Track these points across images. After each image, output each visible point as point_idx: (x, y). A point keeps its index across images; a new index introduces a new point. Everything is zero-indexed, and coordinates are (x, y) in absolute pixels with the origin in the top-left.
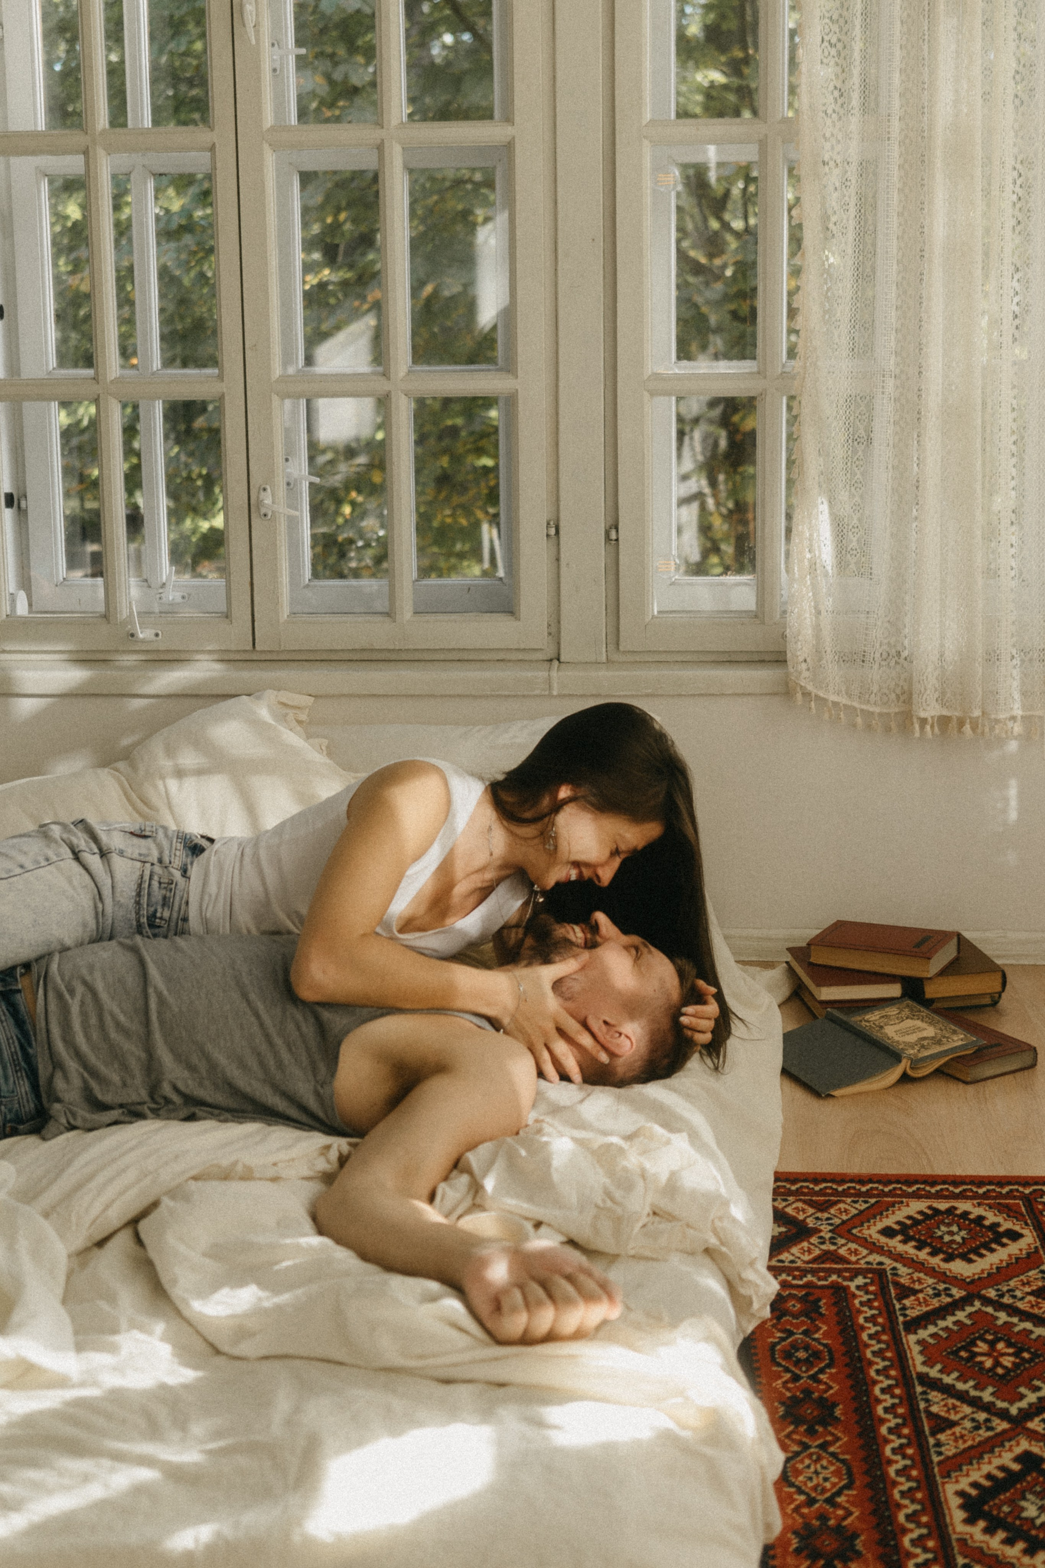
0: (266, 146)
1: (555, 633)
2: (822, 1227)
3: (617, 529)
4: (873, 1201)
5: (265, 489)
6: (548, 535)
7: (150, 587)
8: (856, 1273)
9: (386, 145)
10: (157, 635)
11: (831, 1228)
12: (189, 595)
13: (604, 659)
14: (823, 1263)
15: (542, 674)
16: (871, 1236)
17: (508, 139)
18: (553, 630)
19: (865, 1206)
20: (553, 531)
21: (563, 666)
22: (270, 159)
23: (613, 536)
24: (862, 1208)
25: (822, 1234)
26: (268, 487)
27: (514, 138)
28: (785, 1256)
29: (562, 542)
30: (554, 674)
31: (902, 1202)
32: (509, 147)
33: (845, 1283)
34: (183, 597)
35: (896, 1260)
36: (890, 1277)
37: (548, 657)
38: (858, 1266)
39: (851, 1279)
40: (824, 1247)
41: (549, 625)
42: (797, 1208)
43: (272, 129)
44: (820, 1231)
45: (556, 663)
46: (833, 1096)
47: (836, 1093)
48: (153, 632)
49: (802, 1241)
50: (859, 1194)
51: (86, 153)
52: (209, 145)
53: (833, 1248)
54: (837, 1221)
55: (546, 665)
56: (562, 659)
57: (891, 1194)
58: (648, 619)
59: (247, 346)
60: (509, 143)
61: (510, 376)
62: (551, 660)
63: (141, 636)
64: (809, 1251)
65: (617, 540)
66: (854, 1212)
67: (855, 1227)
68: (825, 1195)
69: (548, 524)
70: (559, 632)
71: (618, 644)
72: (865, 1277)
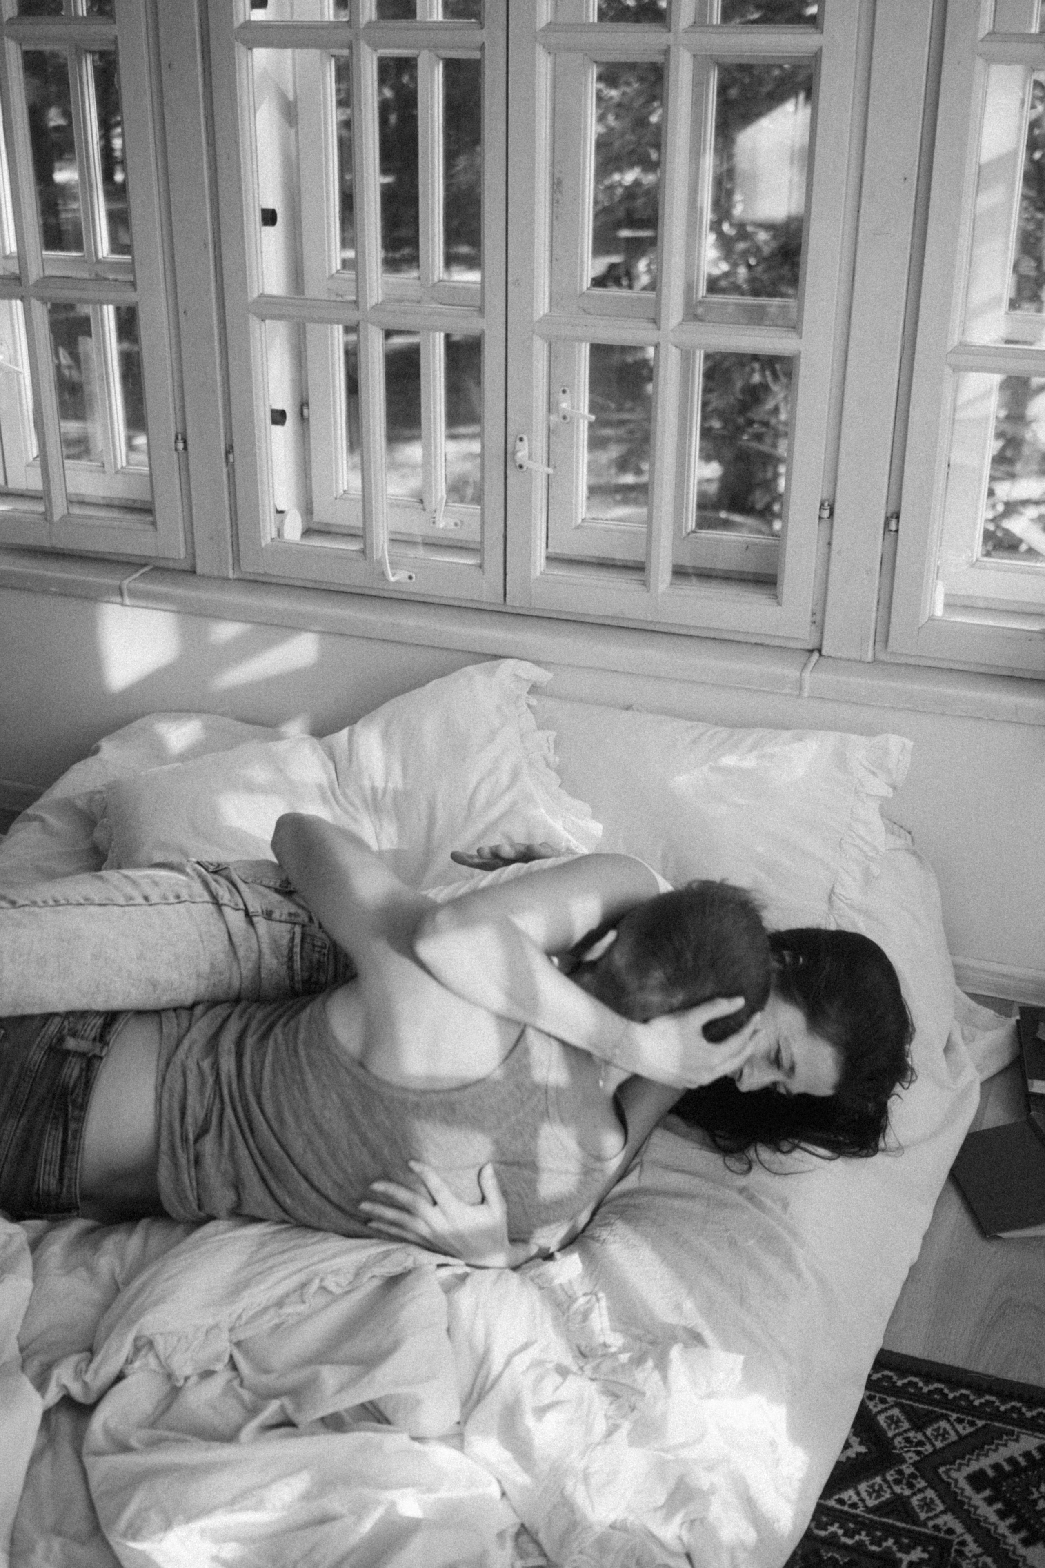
0: (539, 49)
1: (819, 623)
2: (907, 1456)
3: (898, 518)
4: (980, 1423)
5: (521, 439)
6: (820, 518)
7: (424, 510)
8: (918, 1540)
9: (673, 49)
10: (410, 578)
11: (917, 1458)
12: (462, 522)
13: (869, 657)
14: (887, 1515)
15: (792, 673)
16: (956, 1481)
17: (815, 49)
18: (818, 618)
19: (970, 1430)
20: (826, 514)
21: (823, 661)
22: (544, 65)
23: (893, 527)
24: (963, 1433)
25: (904, 1467)
26: (525, 438)
27: (821, 49)
28: (849, 1495)
29: (835, 526)
30: (807, 675)
31: (1012, 1433)
32: (817, 56)
33: (899, 1555)
34: (456, 524)
35: (969, 1530)
36: (953, 1555)
37: (810, 647)
38: (923, 1530)
39: (907, 1550)
40: (897, 1489)
41: (814, 614)
42: (890, 1418)
43: (551, 26)
44: (903, 1461)
45: (816, 655)
46: (999, 1237)
47: (1004, 1235)
48: (407, 574)
49: (876, 1474)
50: (971, 1410)
51: (350, 47)
52: (479, 44)
53: (907, 1492)
54: (928, 1449)
55: (803, 658)
56: (824, 652)
57: (1003, 1417)
58: (923, 619)
59: (510, 280)
60: (816, 54)
61: (794, 335)
62: (811, 651)
63: (392, 579)
64: (879, 1493)
65: (897, 531)
66: (953, 1437)
67: (944, 1464)
68: (932, 1402)
69: (822, 505)
70: (823, 621)
71: (887, 641)
72: (924, 1551)
